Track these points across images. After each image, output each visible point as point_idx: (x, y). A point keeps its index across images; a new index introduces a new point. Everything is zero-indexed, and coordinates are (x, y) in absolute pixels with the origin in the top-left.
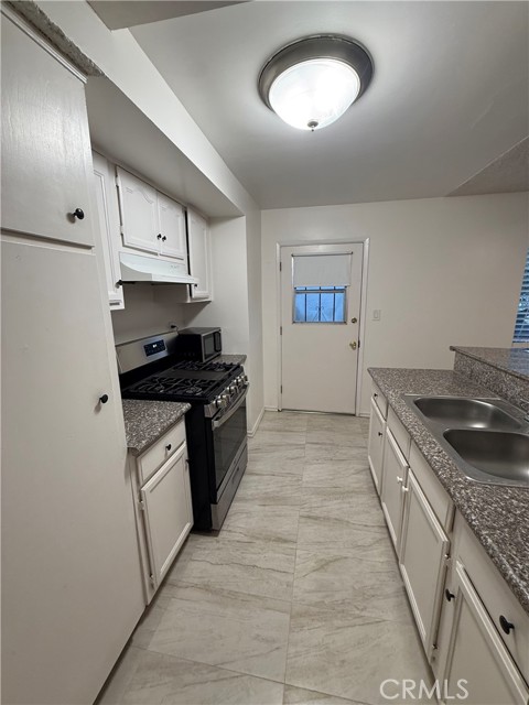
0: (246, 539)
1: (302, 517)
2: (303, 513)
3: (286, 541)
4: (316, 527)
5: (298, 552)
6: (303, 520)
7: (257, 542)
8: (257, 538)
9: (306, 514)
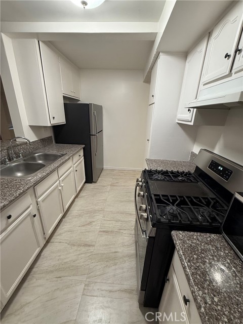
0: (122, 231)
1: (93, 246)
2: (92, 249)
3: (104, 231)
4: (87, 240)
5: (99, 227)
6: (93, 243)
7: (116, 230)
8: (117, 232)
9: (91, 248)
